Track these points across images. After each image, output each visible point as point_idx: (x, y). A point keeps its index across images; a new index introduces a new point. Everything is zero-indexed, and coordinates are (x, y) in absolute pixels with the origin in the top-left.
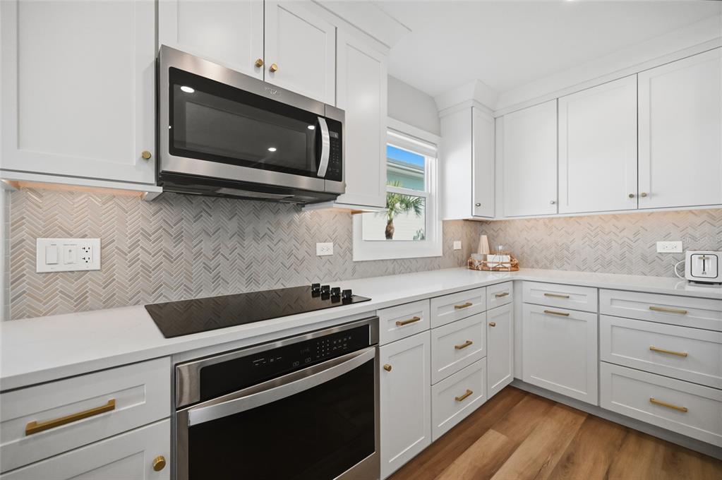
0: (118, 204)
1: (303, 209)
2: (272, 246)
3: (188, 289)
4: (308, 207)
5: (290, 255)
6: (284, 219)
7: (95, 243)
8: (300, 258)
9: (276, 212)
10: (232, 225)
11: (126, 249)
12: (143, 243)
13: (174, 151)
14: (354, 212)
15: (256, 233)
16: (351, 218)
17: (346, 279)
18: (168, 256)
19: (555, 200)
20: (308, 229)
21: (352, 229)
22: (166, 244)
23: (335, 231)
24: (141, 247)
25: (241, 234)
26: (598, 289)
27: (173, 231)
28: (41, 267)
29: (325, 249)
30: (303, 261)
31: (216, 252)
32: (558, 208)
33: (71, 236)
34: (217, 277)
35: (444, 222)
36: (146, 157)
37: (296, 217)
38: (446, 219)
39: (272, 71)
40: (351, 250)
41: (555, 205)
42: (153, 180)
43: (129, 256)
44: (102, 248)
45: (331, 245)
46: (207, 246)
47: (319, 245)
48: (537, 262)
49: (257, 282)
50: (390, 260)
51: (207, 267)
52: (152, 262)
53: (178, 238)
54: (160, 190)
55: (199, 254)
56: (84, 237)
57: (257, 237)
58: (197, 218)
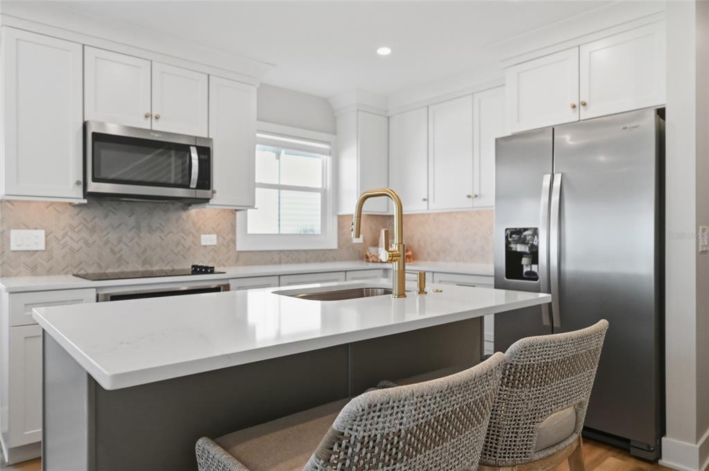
0: (55, 208)
1: (190, 208)
2: (163, 236)
3: (99, 266)
4: (193, 205)
5: (178, 244)
6: (173, 216)
7: (42, 233)
8: (187, 246)
9: (166, 211)
10: (131, 221)
11: (59, 237)
12: (70, 233)
13: (95, 180)
14: (236, 210)
15: (150, 226)
16: (235, 215)
17: (230, 266)
18: (86, 243)
19: (426, 197)
20: (194, 224)
21: (235, 223)
22: (85, 234)
23: (219, 225)
24: (70, 237)
25: (138, 227)
26: (433, 272)
27: (90, 225)
28: (13, 247)
29: (209, 240)
30: (189, 249)
31: (120, 241)
32: (428, 205)
33: (28, 228)
34: (120, 259)
35: (339, 217)
36: (78, 183)
37: (184, 215)
38: (341, 213)
39: (157, 118)
40: (234, 242)
41: (426, 202)
42: (81, 195)
43: (62, 242)
44: (46, 237)
45: (214, 236)
46: (113, 237)
47: (203, 237)
48: (429, 254)
49: (151, 264)
50: (276, 251)
51: (113, 252)
52: (76, 246)
53: (93, 230)
54: (85, 201)
55: (107, 242)
56: (36, 229)
57: (151, 230)
58: (106, 217)
